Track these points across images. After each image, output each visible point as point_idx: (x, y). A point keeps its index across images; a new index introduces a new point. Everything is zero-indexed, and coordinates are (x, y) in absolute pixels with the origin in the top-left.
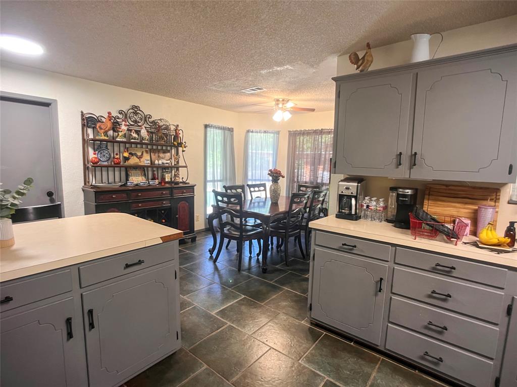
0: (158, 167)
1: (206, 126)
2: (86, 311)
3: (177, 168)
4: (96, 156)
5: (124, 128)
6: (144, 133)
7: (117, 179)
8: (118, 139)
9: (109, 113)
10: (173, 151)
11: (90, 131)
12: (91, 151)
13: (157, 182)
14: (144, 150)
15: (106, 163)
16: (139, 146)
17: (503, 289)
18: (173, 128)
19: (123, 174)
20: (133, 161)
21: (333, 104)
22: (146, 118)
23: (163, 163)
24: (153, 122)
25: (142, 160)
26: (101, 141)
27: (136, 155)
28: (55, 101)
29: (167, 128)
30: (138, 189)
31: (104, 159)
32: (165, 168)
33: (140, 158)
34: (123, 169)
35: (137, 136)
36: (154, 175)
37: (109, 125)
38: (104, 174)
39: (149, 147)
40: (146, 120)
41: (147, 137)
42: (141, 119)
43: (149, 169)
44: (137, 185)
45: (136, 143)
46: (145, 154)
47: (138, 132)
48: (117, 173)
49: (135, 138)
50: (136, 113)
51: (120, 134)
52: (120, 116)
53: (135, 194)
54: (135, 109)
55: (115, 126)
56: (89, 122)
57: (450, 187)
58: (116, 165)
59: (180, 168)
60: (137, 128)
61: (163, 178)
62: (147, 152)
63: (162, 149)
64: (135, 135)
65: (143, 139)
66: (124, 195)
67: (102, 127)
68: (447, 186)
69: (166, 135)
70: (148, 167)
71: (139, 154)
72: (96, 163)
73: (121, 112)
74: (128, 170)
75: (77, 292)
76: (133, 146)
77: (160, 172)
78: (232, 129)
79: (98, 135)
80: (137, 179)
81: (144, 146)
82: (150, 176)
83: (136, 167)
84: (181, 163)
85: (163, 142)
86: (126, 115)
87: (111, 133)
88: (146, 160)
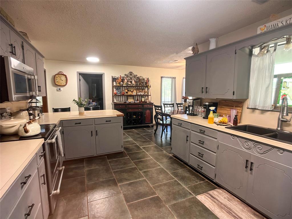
0: (139, 95)
1: (162, 77)
2: (96, 131)
3: (148, 96)
4: (116, 92)
5: (126, 81)
6: (133, 82)
7: (124, 100)
8: (124, 85)
9: (120, 76)
10: (146, 89)
11: (115, 83)
12: (115, 90)
13: (138, 101)
14: (134, 89)
15: (120, 94)
16: (132, 87)
17: (217, 139)
18: (146, 79)
19: (126, 98)
20: (130, 93)
21: (185, 68)
22: (135, 76)
23: (141, 94)
24: (138, 78)
25: (133, 93)
26: (118, 86)
27: (130, 91)
28: (104, 73)
29: (144, 80)
30: (130, 104)
31: (119, 93)
32: (142, 96)
33: (132, 92)
34: (126, 96)
35: (130, 84)
36: (138, 99)
37: (120, 80)
38: (119, 98)
39: (136, 88)
40: (135, 77)
41: (135, 84)
42: (133, 77)
43: (136, 96)
44: (130, 103)
45: (131, 87)
46: (134, 90)
47: (131, 82)
48: (124, 98)
49: (130, 85)
50: (131, 75)
51: (124, 83)
52: (125, 76)
53: (128, 106)
54: (131, 73)
55: (123, 80)
56: (114, 79)
57: (226, 102)
58: (123, 95)
59: (149, 96)
60: (131, 81)
61: (141, 100)
62: (135, 90)
63: (141, 88)
64: (130, 83)
65: (133, 85)
66: (125, 106)
67: (118, 81)
68: (225, 101)
69: (143, 83)
70: (135, 95)
71: (132, 90)
72: (116, 94)
73: (125, 75)
74: (128, 96)
75: (94, 125)
76: (130, 87)
77: (140, 97)
78: (175, 77)
79: (117, 84)
80: (131, 100)
81: (134, 87)
82: (136, 99)
83: (130, 96)
84: (149, 94)
85: (141, 86)
86: (127, 76)
87: (122, 83)
88: (134, 93)
